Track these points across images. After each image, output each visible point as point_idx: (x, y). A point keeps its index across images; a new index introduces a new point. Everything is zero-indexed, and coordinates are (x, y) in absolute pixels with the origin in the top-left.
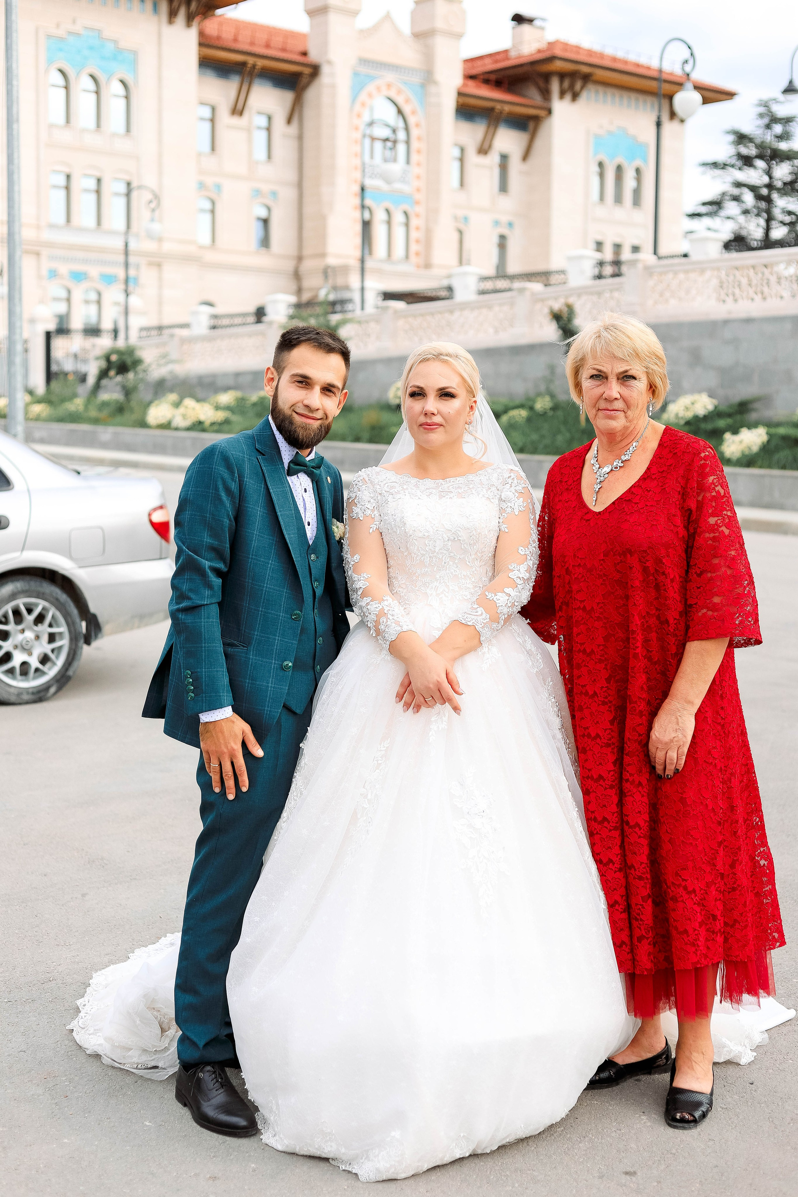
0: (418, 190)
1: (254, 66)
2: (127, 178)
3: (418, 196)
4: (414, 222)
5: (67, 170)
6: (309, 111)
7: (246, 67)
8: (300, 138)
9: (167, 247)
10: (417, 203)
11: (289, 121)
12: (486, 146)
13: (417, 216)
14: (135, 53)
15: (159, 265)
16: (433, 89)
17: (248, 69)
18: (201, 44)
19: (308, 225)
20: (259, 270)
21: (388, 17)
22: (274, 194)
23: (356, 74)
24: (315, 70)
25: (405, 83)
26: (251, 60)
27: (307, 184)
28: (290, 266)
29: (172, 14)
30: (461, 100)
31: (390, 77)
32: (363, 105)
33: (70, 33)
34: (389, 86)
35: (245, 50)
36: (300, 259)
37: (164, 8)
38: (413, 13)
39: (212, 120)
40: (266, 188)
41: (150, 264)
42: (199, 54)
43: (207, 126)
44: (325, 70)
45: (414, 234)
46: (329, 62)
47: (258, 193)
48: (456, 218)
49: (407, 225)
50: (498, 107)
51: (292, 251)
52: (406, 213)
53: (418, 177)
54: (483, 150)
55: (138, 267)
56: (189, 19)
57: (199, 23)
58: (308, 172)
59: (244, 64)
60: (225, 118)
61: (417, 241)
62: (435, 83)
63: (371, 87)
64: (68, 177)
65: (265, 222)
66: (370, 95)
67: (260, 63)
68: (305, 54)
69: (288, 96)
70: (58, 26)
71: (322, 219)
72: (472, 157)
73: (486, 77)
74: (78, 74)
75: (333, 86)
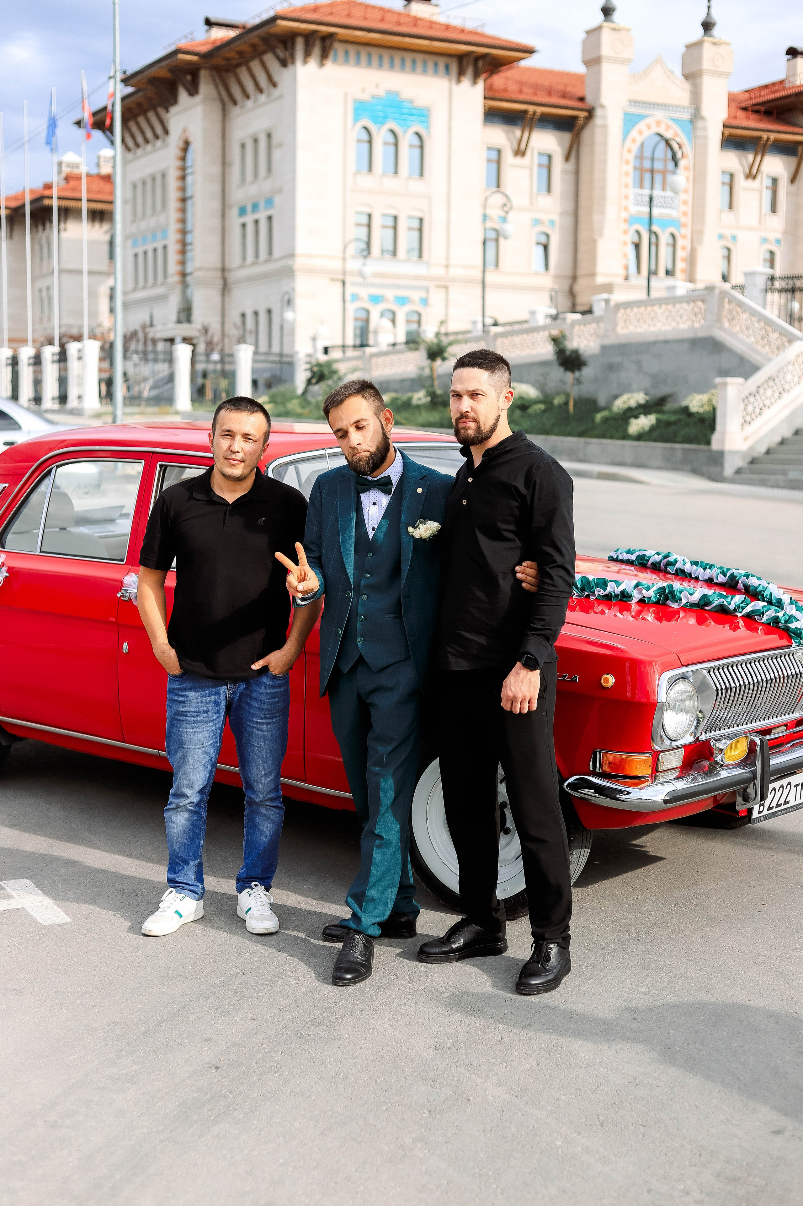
0: (685, 214)
1: (535, 113)
2: (419, 214)
3: (684, 220)
4: (680, 243)
5: (368, 210)
6: (585, 150)
7: (527, 114)
8: (577, 172)
9: (454, 271)
10: (685, 225)
11: (567, 158)
12: (754, 171)
13: (684, 237)
14: (428, 109)
15: (446, 288)
16: (700, 124)
17: (529, 116)
18: (486, 98)
19: (582, 248)
20: (538, 289)
21: (659, 60)
22: (552, 222)
23: (626, 114)
24: (590, 113)
25: (673, 120)
26: (531, 108)
27: (582, 212)
28: (566, 284)
29: (461, 73)
30: (728, 131)
31: (659, 115)
32: (634, 141)
33: (374, 97)
34: (658, 123)
35: (525, 100)
36: (574, 278)
37: (454, 68)
38: (684, 57)
39: (499, 162)
40: (545, 217)
41: (438, 287)
42: (484, 106)
43: (494, 166)
44: (598, 112)
45: (681, 254)
46: (602, 106)
47: (537, 222)
48: (721, 237)
49: (674, 246)
50: (765, 136)
51: (568, 272)
52: (673, 235)
53: (685, 203)
54: (751, 175)
55: (427, 290)
56: (476, 76)
57: (485, 80)
58: (583, 202)
59: (525, 112)
60: (508, 157)
61: (683, 260)
62: (703, 118)
63: (642, 125)
64: (370, 216)
65: (546, 247)
66: (640, 133)
67: (540, 110)
68: (582, 99)
69: (567, 137)
70: (364, 90)
71: (593, 243)
72: (741, 182)
73: (756, 108)
74: (379, 129)
75: (605, 126)
